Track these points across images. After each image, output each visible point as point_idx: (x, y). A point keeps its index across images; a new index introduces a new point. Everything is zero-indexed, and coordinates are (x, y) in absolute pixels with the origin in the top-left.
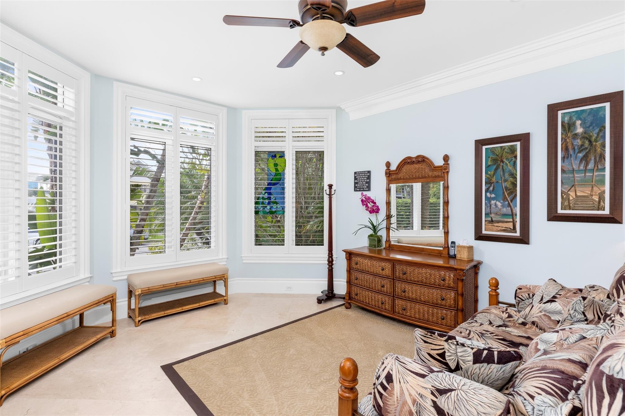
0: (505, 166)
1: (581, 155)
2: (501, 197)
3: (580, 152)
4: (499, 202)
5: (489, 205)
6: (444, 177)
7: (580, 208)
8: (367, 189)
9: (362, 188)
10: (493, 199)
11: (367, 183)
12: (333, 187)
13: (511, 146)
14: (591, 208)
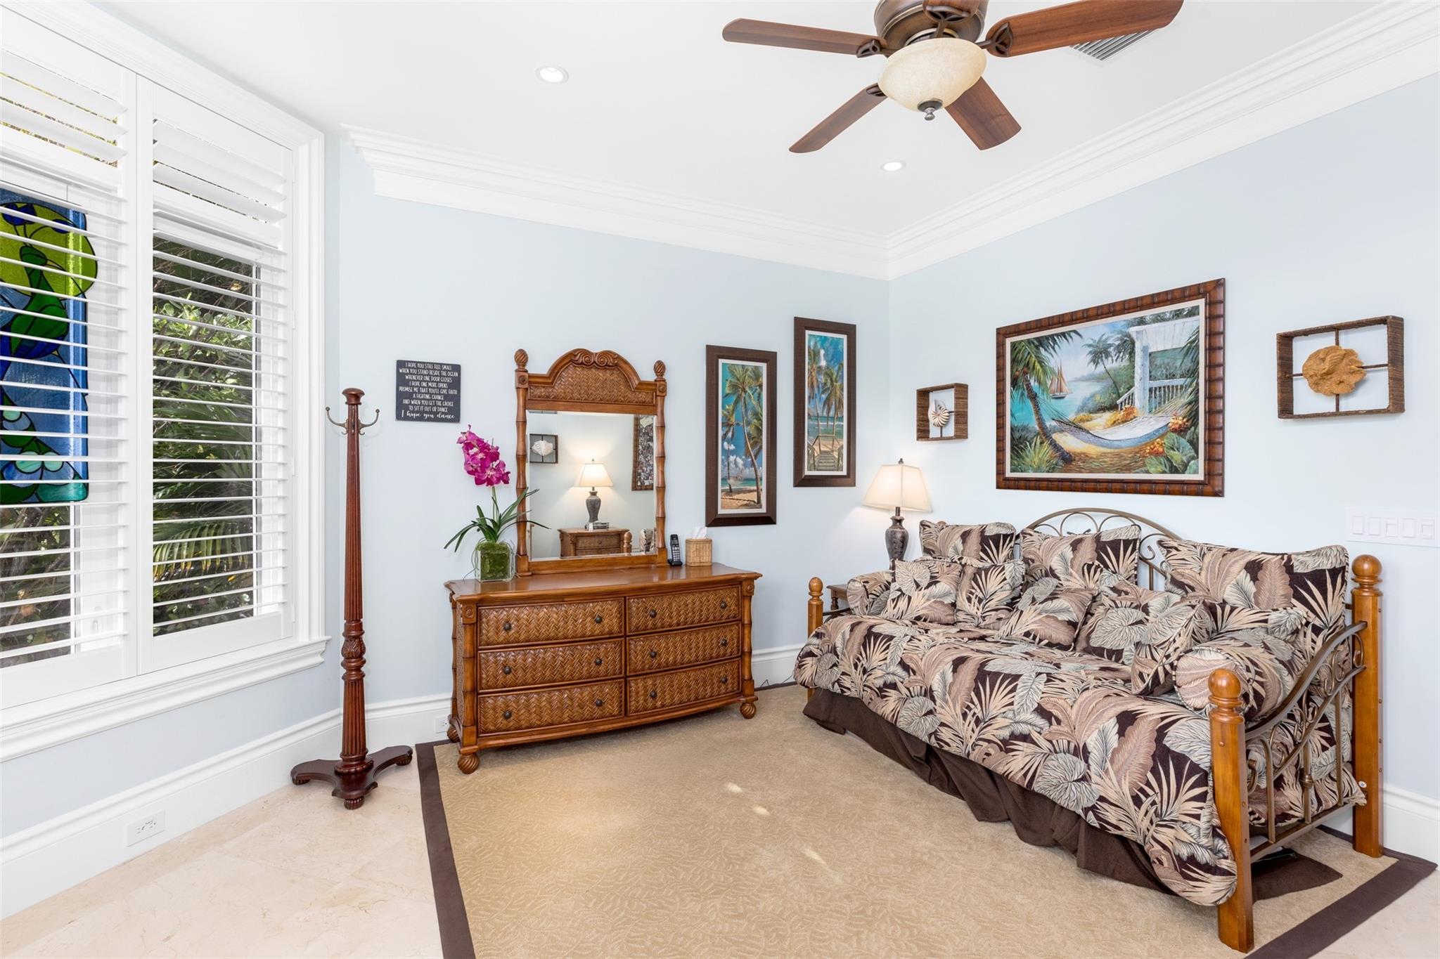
0: (747, 398)
1: (824, 396)
2: (743, 451)
3: (823, 392)
4: (740, 458)
5: (726, 463)
6: (655, 406)
7: (824, 468)
8: (449, 417)
9: (431, 412)
10: (733, 453)
11: (447, 397)
12: (362, 399)
13: (756, 367)
14: (832, 468)
